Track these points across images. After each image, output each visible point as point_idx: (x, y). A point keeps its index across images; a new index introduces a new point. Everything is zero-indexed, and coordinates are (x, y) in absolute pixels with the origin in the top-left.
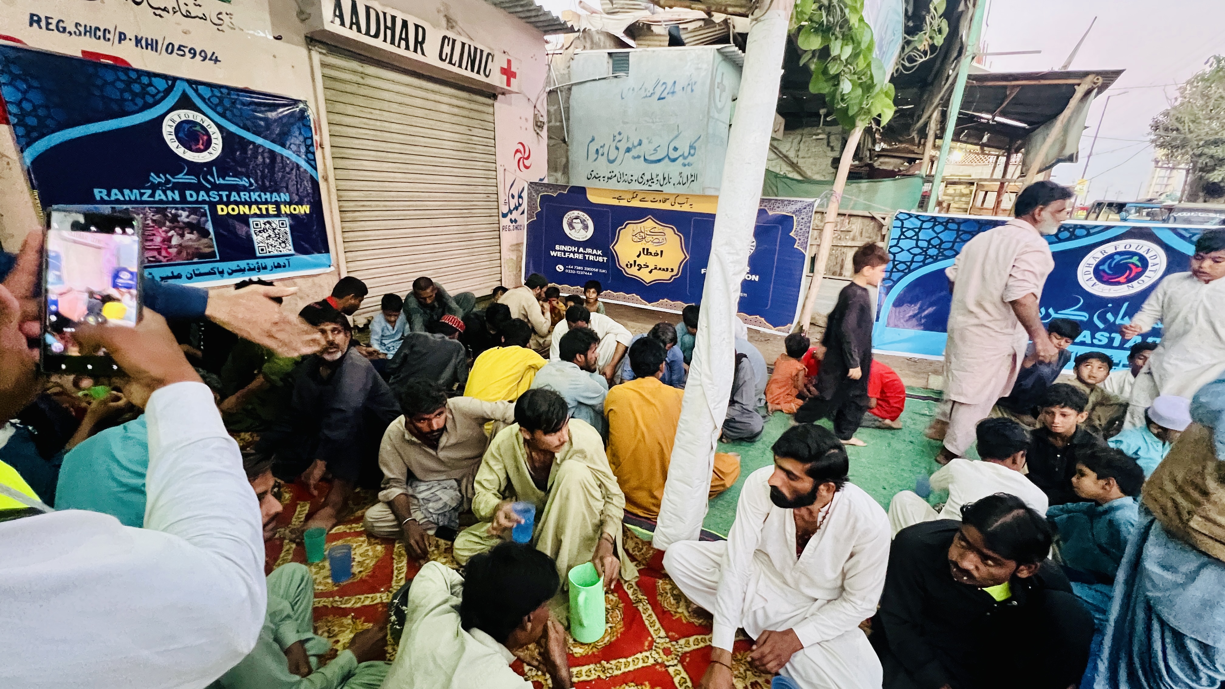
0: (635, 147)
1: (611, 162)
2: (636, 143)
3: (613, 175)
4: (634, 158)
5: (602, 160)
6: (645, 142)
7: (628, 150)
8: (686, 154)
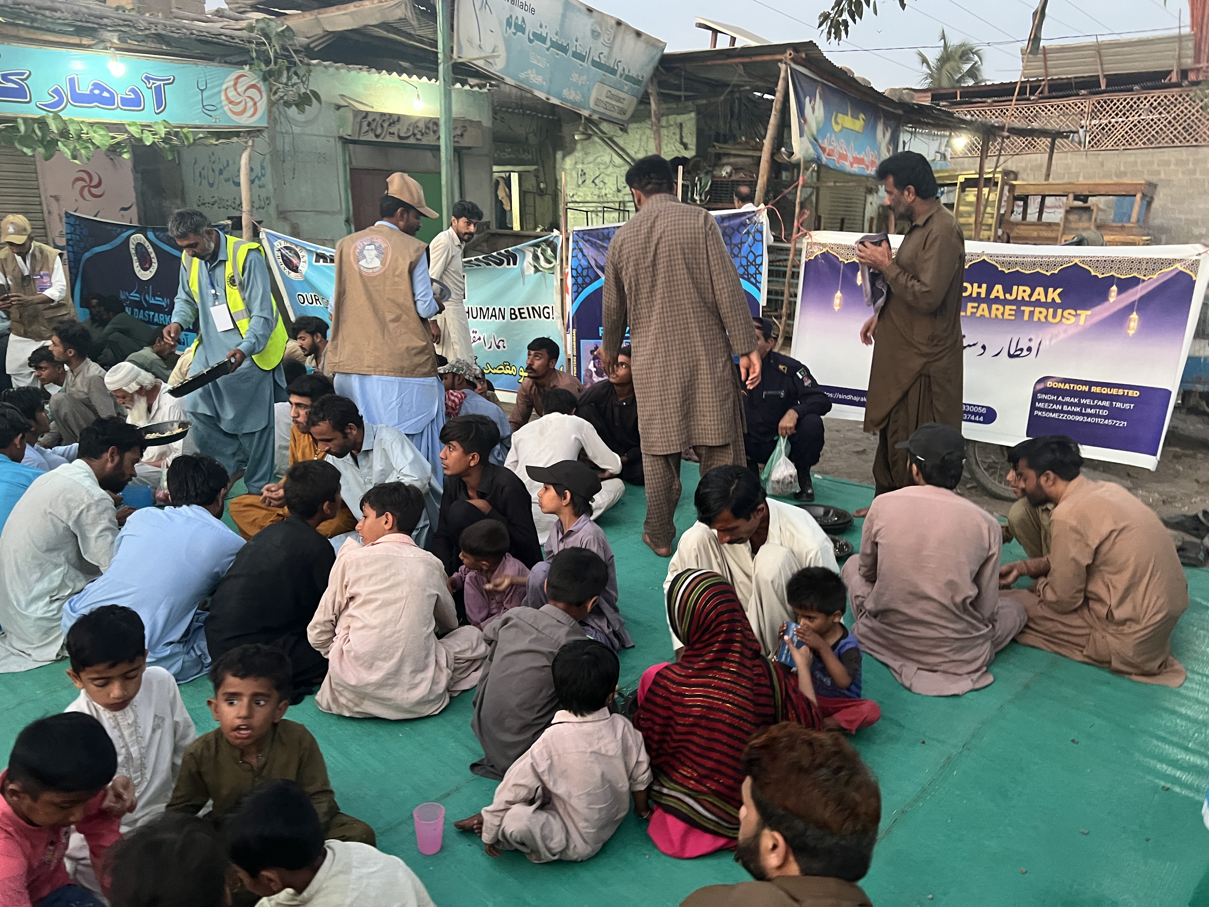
0: (225, 168)
1: (211, 185)
2: (225, 165)
3: (214, 200)
4: (227, 180)
5: (205, 182)
6: (231, 162)
7: (221, 172)
8: (260, 175)
